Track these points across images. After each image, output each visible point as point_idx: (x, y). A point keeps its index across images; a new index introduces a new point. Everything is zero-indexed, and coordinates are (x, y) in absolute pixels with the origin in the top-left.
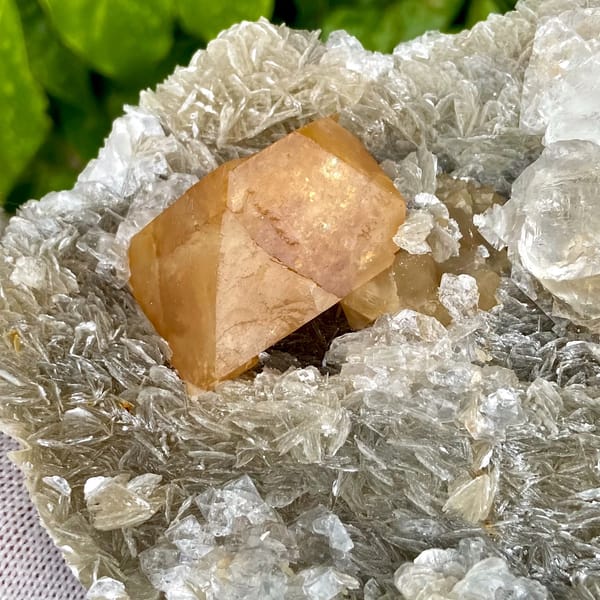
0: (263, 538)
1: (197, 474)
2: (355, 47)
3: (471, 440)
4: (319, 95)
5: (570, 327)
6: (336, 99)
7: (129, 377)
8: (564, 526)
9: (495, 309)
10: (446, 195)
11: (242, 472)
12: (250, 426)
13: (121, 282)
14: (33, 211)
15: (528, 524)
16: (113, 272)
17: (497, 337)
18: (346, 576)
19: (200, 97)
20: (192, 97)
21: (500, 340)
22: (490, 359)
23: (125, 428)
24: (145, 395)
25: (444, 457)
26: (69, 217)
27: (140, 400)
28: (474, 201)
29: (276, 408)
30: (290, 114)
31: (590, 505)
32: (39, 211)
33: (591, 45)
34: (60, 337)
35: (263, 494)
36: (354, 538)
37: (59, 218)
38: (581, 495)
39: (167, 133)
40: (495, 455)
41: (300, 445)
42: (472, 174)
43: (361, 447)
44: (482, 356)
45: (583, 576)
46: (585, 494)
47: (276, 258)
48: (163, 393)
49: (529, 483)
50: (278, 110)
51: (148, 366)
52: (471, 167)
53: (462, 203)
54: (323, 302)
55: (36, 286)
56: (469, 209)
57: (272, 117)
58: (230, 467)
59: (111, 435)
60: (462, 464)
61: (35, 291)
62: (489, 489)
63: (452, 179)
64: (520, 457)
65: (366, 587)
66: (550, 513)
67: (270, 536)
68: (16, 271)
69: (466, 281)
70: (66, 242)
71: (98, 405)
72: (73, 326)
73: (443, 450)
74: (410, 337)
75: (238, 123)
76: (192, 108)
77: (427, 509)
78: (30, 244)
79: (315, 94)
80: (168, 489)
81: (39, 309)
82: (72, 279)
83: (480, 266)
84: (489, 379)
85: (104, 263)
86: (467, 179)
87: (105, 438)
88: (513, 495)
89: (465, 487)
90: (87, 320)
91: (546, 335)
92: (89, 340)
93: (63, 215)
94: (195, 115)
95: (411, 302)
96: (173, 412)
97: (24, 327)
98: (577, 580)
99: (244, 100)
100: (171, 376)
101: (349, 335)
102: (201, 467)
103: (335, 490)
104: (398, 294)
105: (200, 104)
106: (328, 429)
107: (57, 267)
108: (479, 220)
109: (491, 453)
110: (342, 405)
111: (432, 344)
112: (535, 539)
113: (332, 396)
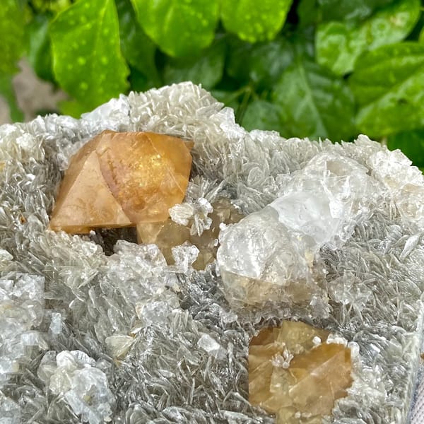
0: (29, 306)
1: (27, 265)
2: (231, 119)
3: (137, 318)
4: (198, 132)
5: (222, 298)
6: (205, 138)
7: (31, 208)
8: (146, 381)
9: (201, 271)
10: (218, 207)
11: (43, 274)
12: (57, 255)
13: (62, 168)
14: (53, 118)
15: (135, 371)
16: (62, 161)
17: (189, 283)
18: (44, 341)
19: (150, 106)
20: (147, 104)
21: (190, 286)
22: (179, 291)
23: (15, 228)
24: (32, 219)
25: (121, 317)
26: (64, 129)
27: (28, 220)
28: (230, 217)
29: (72, 254)
30: (179, 133)
31: (163, 378)
32: (55, 120)
33: (327, 173)
34: (19, 175)
35: (46, 290)
36: (64, 331)
37: (60, 127)
38: (162, 371)
39: (129, 115)
40: (142, 331)
41: (68, 275)
42: (242, 206)
43: (90, 292)
44: (177, 288)
45: (137, 407)
46: (164, 372)
47: (109, 186)
48: (39, 222)
49: (146, 352)
50: (177, 129)
51: (42, 207)
52: (241, 202)
53: (221, 214)
54: (121, 219)
55: (25, 149)
56: (223, 219)
57: (173, 130)
58: (41, 270)
59: (9, 227)
60: (126, 326)
61: (23, 151)
62: (127, 343)
63: (230, 202)
64: (152, 339)
65: (49, 352)
66: (146, 372)
67: (32, 308)
68: (21, 138)
69: (195, 250)
70: (52, 137)
71: (12, 212)
72: (27, 173)
73: (122, 314)
74: (148, 258)
75: (159, 126)
76: (144, 109)
77: (100, 337)
78: (37, 130)
79: (196, 130)
80: (12, 263)
81: (20, 158)
82: (43, 155)
83: (210, 249)
84: (165, 296)
85: (61, 155)
86: (237, 207)
87: (4, 227)
88: (137, 354)
89: (119, 336)
90: (34, 174)
91: (210, 295)
92: (28, 183)
93: (62, 127)
94: (143, 113)
95: (160, 243)
96: (37, 232)
97: (9, 163)
98: (133, 407)
99: (166, 117)
100: (46, 216)
101: (126, 242)
102: (30, 263)
103: (70, 305)
104: (158, 236)
105: (148, 109)
106: (84, 276)
107: (40, 146)
108: (222, 226)
109: (141, 328)
110: (98, 269)
111: (155, 266)
112: (131, 378)
113: (97, 262)
